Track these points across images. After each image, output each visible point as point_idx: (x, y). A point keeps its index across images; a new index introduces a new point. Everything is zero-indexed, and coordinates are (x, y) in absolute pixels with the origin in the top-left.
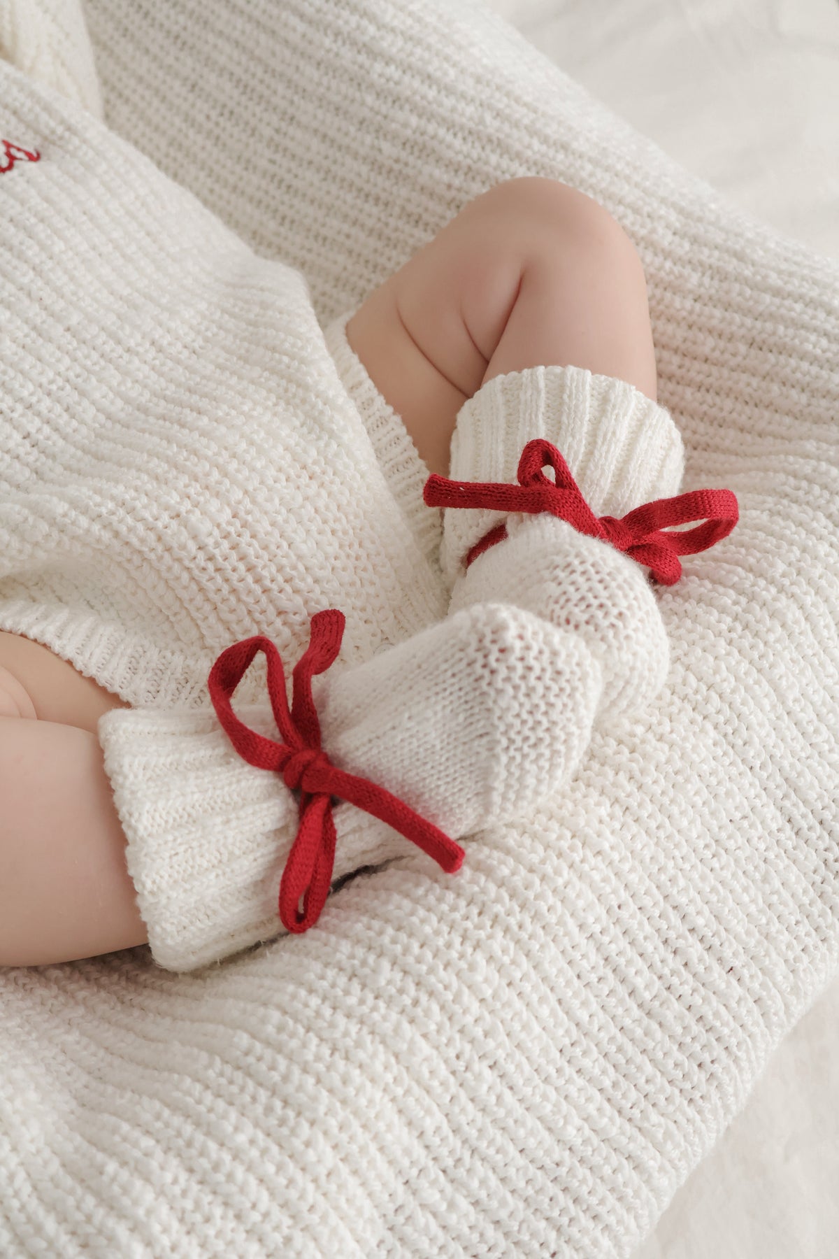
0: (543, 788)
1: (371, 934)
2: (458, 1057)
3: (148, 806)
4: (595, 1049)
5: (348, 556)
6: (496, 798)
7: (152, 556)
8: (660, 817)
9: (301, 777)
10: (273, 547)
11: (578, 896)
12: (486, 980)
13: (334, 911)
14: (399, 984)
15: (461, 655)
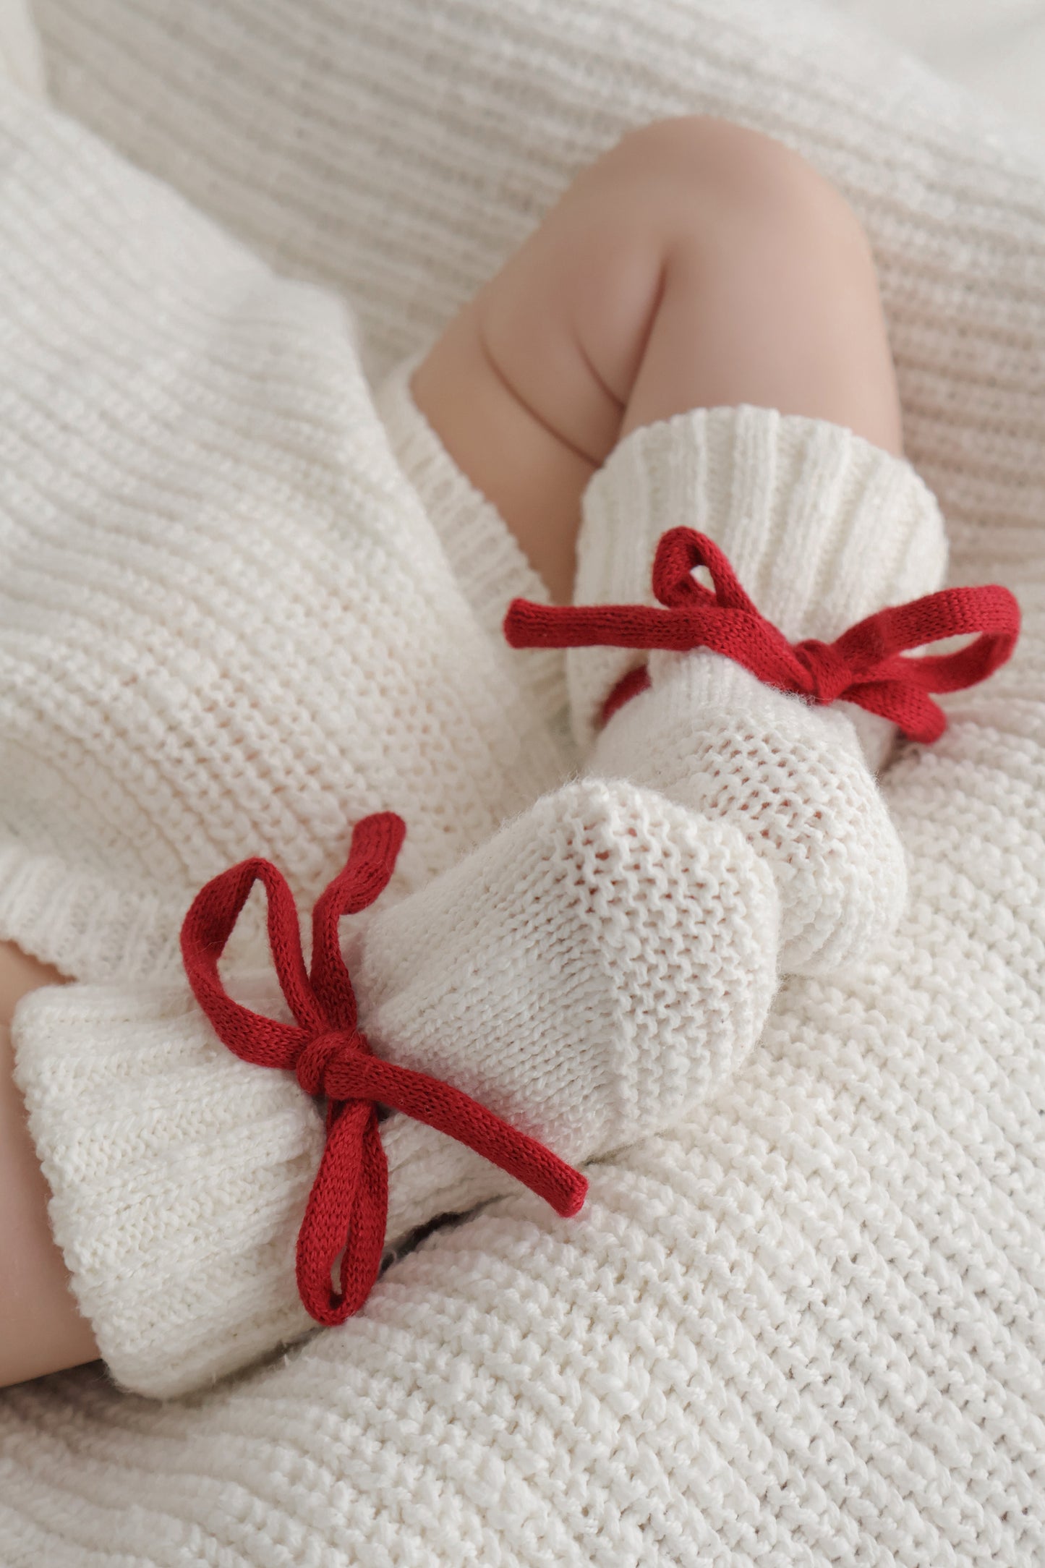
0: (704, 1071)
1: (444, 1320)
2: (586, 1512)
3: (80, 1133)
4: (821, 1492)
5: (410, 728)
6: (627, 1092)
7: (96, 746)
8: (916, 1112)
9: (322, 1075)
10: (286, 720)
11: (780, 1244)
12: (629, 1386)
13: (390, 1287)
14: (485, 1398)
15: (543, 866)
